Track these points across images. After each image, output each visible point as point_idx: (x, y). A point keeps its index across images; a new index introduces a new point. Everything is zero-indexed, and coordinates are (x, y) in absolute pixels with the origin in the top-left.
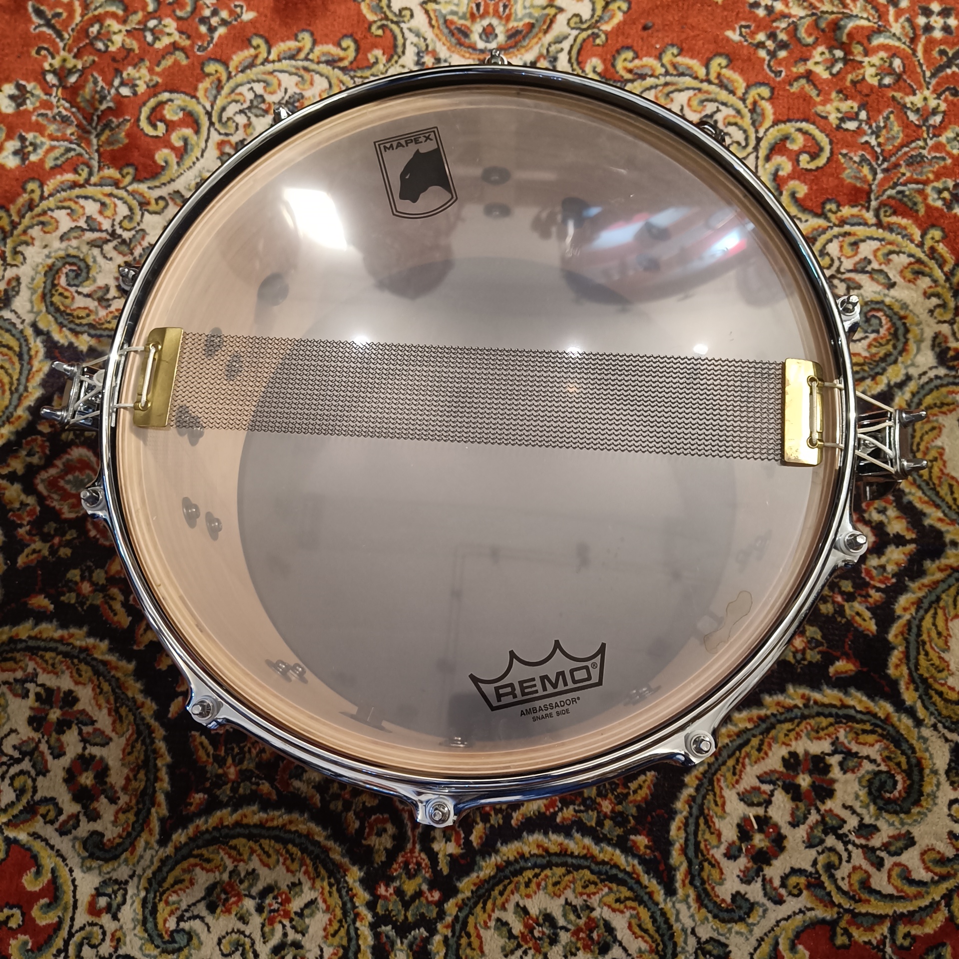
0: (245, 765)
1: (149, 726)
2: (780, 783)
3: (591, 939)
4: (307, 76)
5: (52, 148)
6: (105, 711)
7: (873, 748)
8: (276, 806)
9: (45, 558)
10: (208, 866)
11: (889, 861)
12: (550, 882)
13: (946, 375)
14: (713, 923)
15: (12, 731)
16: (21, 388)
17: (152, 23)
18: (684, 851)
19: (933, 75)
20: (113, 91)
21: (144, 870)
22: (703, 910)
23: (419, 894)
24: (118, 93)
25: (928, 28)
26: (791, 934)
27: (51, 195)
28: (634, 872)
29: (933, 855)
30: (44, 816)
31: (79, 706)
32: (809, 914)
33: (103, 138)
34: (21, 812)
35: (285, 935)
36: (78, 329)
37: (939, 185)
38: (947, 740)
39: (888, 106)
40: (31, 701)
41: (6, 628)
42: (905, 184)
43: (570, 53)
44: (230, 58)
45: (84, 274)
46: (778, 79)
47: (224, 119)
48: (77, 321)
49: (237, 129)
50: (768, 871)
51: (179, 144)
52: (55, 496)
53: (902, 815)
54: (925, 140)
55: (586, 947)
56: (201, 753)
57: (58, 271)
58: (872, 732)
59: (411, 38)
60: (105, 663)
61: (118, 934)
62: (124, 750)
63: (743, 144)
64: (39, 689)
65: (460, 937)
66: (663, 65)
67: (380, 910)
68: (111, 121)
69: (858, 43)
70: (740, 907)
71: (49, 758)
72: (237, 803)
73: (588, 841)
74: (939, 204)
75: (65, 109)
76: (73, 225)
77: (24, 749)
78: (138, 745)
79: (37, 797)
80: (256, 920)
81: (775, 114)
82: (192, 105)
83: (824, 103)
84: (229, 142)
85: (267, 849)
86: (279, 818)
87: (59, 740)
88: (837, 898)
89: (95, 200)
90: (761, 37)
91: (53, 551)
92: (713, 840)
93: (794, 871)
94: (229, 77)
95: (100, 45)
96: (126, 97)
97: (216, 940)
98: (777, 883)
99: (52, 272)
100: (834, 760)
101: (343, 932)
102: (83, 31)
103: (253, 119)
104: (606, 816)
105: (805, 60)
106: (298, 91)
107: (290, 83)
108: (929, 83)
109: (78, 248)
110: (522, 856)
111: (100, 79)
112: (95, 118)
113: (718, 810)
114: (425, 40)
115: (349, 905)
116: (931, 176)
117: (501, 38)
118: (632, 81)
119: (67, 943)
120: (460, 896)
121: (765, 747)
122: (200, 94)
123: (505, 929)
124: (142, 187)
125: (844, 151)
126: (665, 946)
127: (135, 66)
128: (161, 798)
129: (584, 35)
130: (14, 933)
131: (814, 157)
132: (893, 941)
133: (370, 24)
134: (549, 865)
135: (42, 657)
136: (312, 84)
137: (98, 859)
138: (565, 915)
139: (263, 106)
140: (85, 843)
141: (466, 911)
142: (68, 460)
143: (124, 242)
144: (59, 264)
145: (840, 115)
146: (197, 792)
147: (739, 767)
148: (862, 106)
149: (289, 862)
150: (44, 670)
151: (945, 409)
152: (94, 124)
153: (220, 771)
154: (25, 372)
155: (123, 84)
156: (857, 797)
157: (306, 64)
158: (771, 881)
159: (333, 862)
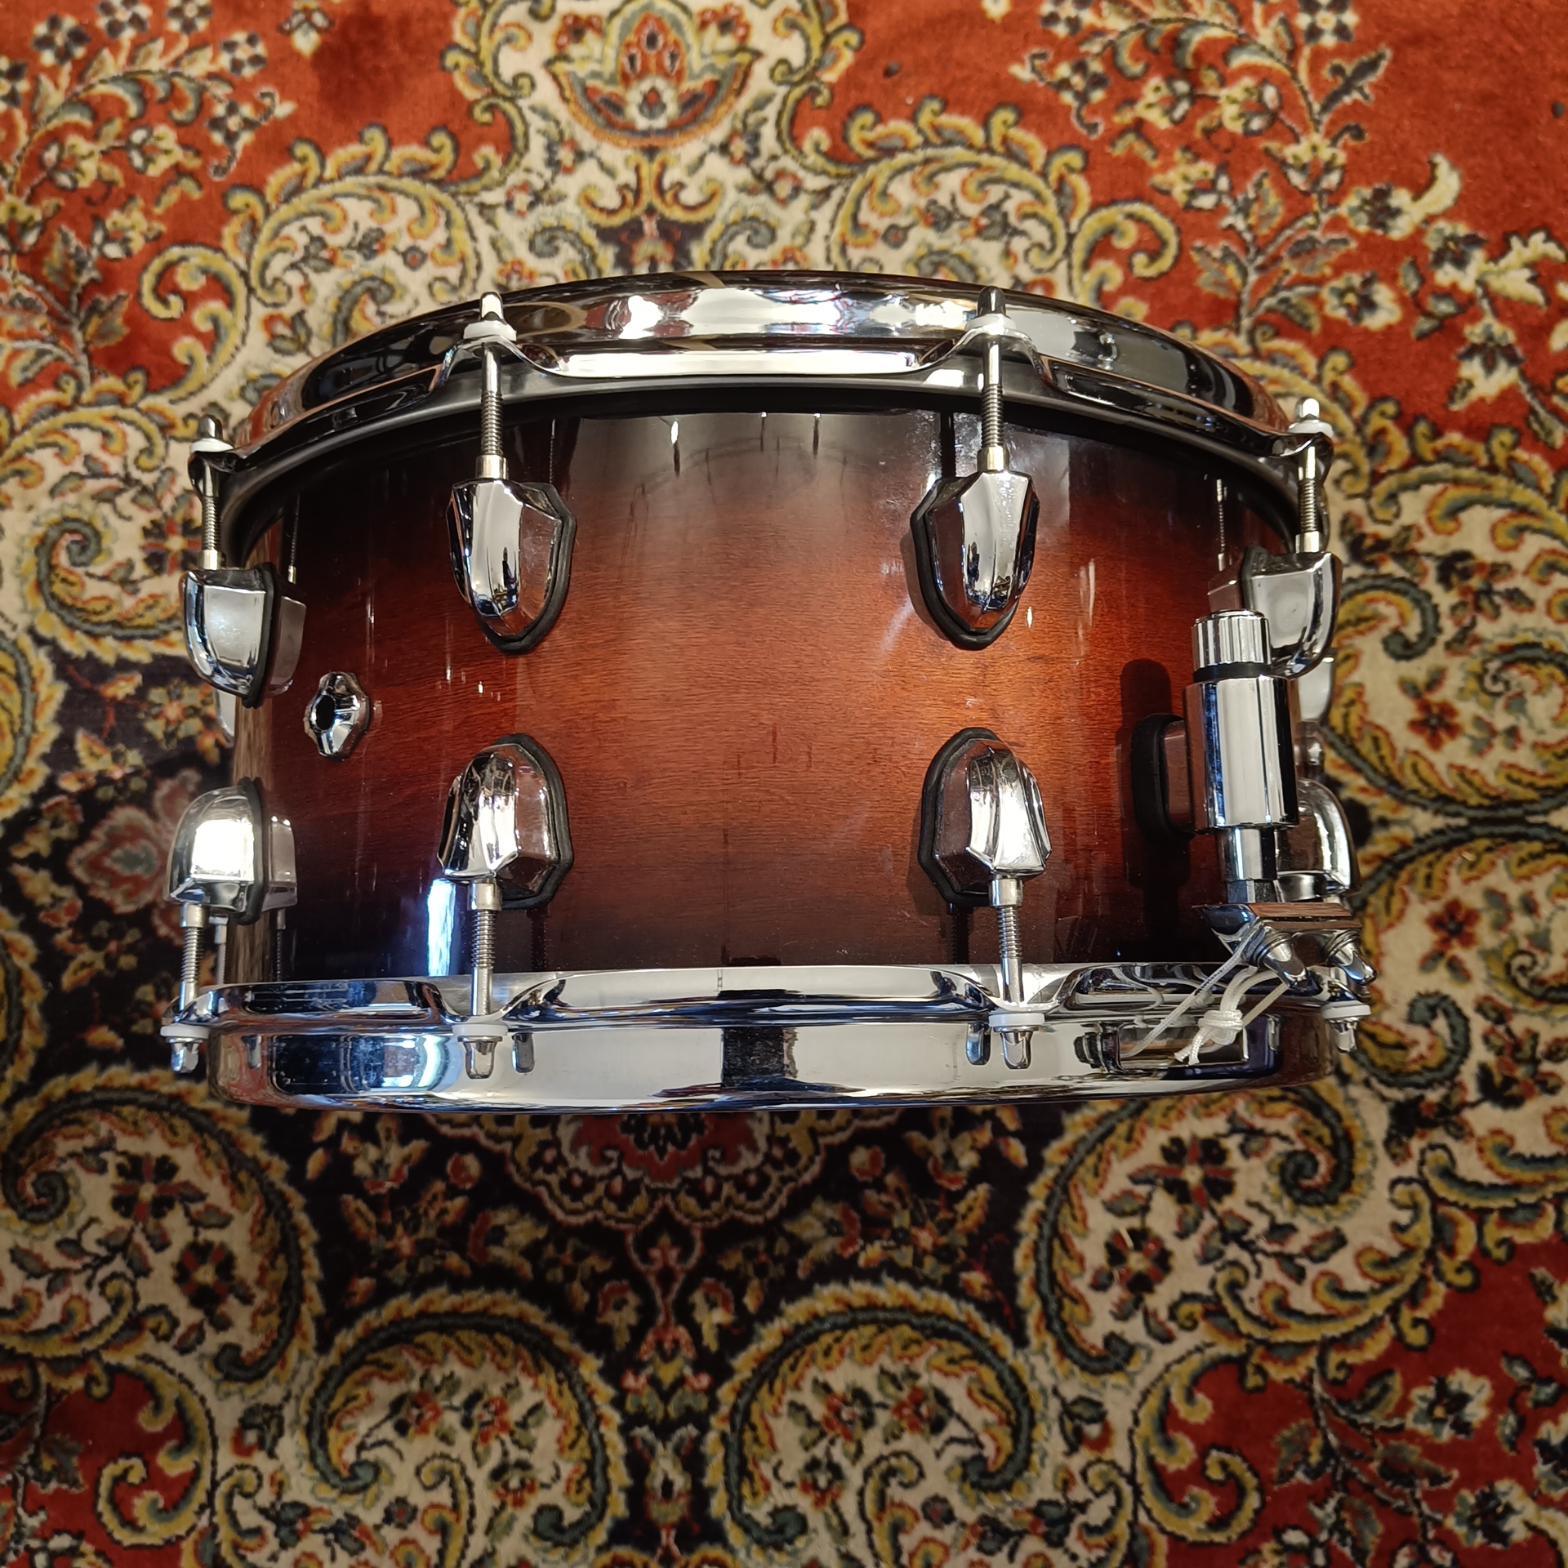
0: (423, 1233)
1: (281, 1195)
2: (1160, 1181)
3: (918, 1414)
4: (384, 199)
5: (16, 353)
6: (217, 1180)
7: (1284, 1121)
8: (472, 1284)
9: (100, 973)
10: (390, 1374)
11: (1312, 1270)
12: (857, 1346)
13: (1364, 577)
14: (1080, 1377)
15: (92, 1221)
16: (27, 728)
17: (138, 136)
18: (1036, 1286)
19: (1325, 108)
20: (95, 252)
21: (302, 1389)
22: (1067, 1363)
23: (681, 1381)
24: (103, 256)
25: (1314, 32)
26: (1186, 1381)
27: (26, 427)
28: (970, 1320)
29: (1371, 1257)
30: (154, 1331)
31: (180, 1177)
32: (1211, 1352)
33: (91, 329)
34: (122, 1329)
35: (505, 1453)
36: (98, 630)
37: (1339, 283)
38: (1384, 1099)
39: (1260, 165)
40: (111, 1176)
41: (61, 1079)
42: (1290, 287)
43: (778, 123)
44: (264, 182)
45: (93, 546)
46: (1094, 137)
47: (269, 281)
48: (95, 619)
49: (290, 293)
50: (1151, 1301)
51: (205, 327)
52: (102, 883)
53: (1328, 1208)
54: (1316, 215)
55: (914, 1427)
56: (359, 1223)
57: (54, 544)
58: (1282, 1099)
59: (536, 122)
60: (207, 1113)
61: (279, 1477)
62: (251, 1231)
63: (1048, 245)
64: (120, 1159)
65: (742, 1431)
66: (920, 131)
67: (630, 1406)
68: (97, 302)
69: (1212, 67)
70: (1116, 1353)
71: (149, 1252)
72: (418, 1285)
73: (904, 1287)
74: (1341, 313)
75: (27, 288)
76: (66, 470)
77: (112, 1243)
78: (271, 1222)
79: (141, 1306)
80: (464, 1439)
81: (1093, 192)
82: (217, 262)
83: (1165, 168)
84: (280, 317)
85: (466, 1342)
86: (478, 1299)
87: (158, 1226)
88: (1245, 1326)
89: (93, 429)
90: (1064, 70)
91: (111, 961)
92: (1074, 1267)
93: (1186, 1297)
94: (268, 212)
95: (64, 180)
96: (116, 260)
97: (412, 1470)
98: (1163, 1314)
99: (45, 547)
100: (1232, 1143)
101: (583, 1442)
102: (34, 160)
103: (313, 277)
104: (925, 1252)
105: (1131, 101)
106: (373, 224)
107: (359, 212)
108: (1318, 122)
109: (79, 506)
110: (816, 1317)
111: (72, 235)
112: (75, 299)
113: (1078, 1227)
114: (557, 123)
115: (588, 1406)
116: (1328, 271)
117: (672, 109)
118: (875, 161)
119: (211, 1495)
120: (737, 1379)
121: (1137, 1135)
122: (227, 243)
123: (801, 1416)
124: (160, 401)
125: (1199, 243)
126: (1019, 1414)
127: (122, 208)
128: (312, 1290)
129: (797, 92)
130: (137, 1489)
131: (1154, 256)
132: (1323, 1374)
133: (471, 105)
134: (854, 1324)
135: (118, 1114)
136: (394, 210)
137: (237, 1379)
138: (881, 1388)
139: (325, 254)
140: (216, 1362)
141: (746, 1397)
142: (113, 828)
143: (145, 490)
144: (54, 534)
145: (1188, 187)
146: (362, 1276)
147: (1102, 1166)
148: (1223, 168)
149: (498, 1357)
150: (124, 1131)
151: (1363, 626)
152: (74, 308)
153: (389, 1245)
154: (29, 705)
155: (108, 239)
156: (1265, 1189)
157: (382, 179)
158: (1155, 1314)
159: (559, 1351)
